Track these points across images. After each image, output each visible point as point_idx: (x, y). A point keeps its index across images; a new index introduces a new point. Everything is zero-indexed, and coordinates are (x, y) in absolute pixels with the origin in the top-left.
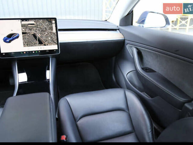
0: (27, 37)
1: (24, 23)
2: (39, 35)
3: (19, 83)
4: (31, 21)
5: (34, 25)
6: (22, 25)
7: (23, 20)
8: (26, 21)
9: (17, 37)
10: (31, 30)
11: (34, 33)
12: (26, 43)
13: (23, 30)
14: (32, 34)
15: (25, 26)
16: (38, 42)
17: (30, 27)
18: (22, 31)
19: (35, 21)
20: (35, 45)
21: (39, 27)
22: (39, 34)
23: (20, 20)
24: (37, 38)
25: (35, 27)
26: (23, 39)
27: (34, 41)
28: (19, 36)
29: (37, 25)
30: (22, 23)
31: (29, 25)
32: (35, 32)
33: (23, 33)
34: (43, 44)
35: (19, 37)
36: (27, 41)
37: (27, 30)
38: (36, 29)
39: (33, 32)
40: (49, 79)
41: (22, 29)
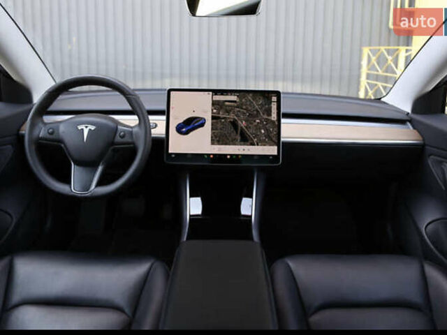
0: (219, 126)
1: (218, 98)
2: (243, 124)
3: (190, 216)
4: (231, 95)
5: (235, 104)
6: (213, 101)
7: (216, 92)
8: (222, 94)
9: (202, 125)
10: (228, 112)
11: (234, 119)
12: (216, 137)
13: (215, 111)
14: (230, 122)
15: (218, 105)
16: (239, 138)
17: (227, 108)
18: (213, 113)
19: (238, 96)
20: (233, 142)
21: (244, 107)
22: (244, 122)
23: (211, 93)
24: (239, 128)
25: (238, 107)
26: (212, 129)
27: (232, 134)
28: (205, 123)
29: (242, 104)
30: (214, 99)
31: (227, 103)
32: (236, 118)
33: (213, 118)
34: (250, 142)
35: (205, 126)
36: (219, 134)
37: (221, 113)
38: (239, 111)
39: (232, 116)
40: (251, 216)
41: (212, 110)
